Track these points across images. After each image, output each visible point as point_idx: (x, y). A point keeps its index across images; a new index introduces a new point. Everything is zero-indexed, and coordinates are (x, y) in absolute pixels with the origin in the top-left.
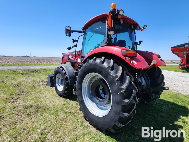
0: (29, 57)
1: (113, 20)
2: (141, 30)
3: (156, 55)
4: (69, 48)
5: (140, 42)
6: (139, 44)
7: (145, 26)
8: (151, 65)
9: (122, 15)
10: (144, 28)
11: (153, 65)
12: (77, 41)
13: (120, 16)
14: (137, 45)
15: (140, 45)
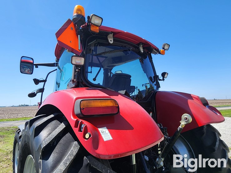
0: (28, 106)
1: (79, 36)
2: (160, 53)
3: (198, 98)
4: (32, 95)
5: (164, 74)
6: (161, 78)
7: (164, 45)
8: (180, 127)
9: (100, 25)
10: (163, 48)
11: (186, 125)
12: (45, 81)
13: (98, 28)
14: (159, 81)
15: (163, 80)
